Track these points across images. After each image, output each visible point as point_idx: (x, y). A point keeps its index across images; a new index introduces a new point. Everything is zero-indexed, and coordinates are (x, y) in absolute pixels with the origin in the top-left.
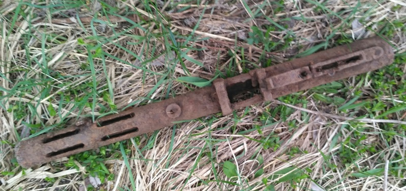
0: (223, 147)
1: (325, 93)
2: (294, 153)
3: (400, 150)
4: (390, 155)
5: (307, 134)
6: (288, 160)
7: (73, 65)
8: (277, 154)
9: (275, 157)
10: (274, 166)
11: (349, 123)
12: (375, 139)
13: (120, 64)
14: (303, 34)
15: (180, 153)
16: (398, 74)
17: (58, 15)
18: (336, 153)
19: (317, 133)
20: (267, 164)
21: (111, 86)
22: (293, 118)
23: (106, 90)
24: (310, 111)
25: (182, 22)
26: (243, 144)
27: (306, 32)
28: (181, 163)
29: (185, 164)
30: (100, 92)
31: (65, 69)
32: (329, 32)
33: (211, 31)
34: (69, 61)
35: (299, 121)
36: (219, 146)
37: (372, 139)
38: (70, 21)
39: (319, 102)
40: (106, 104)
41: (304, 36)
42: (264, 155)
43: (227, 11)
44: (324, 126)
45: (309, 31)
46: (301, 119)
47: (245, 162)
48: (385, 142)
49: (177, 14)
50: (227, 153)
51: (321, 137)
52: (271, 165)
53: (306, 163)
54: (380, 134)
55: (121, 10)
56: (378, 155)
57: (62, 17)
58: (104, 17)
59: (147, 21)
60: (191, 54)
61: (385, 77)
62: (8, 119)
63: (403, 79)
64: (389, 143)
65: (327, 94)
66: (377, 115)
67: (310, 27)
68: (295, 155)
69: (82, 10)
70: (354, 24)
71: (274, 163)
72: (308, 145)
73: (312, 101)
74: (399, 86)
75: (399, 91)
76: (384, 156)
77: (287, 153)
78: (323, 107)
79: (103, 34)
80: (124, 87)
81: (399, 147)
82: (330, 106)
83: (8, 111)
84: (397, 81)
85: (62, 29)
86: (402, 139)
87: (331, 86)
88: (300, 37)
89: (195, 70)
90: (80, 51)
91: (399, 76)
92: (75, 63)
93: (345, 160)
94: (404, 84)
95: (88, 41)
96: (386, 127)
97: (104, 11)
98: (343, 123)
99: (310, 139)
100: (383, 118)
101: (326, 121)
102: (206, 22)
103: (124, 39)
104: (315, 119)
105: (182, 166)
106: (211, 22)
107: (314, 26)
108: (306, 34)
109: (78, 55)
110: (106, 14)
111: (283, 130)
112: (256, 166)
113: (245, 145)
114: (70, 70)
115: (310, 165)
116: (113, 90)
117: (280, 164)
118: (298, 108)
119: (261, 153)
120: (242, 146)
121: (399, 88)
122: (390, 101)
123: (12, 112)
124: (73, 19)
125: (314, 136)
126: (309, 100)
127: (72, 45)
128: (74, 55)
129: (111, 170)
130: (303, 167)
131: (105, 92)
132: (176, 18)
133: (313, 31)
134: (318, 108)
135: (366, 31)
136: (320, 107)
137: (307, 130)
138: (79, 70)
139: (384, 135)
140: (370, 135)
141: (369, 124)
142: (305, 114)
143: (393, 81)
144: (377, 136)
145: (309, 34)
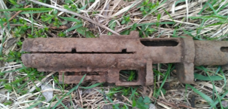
5: (115, 10)
19: (105, 9)
22: (123, 26)
24: (107, 28)
32: (73, 93)
41: (95, 96)
44: (99, 12)
51: (103, 4)
63: (19, 39)
66: (50, 12)
74: (24, 32)
75: (25, 29)
94: (20, 33)
96: (45, 0)
98: (82, 11)
99: (112, 5)
101: (95, 17)
111: (134, 17)
113: (173, 11)
118: (117, 33)
122: (35, 22)
125: (108, 7)
135: (40, 87)
136: (97, 31)
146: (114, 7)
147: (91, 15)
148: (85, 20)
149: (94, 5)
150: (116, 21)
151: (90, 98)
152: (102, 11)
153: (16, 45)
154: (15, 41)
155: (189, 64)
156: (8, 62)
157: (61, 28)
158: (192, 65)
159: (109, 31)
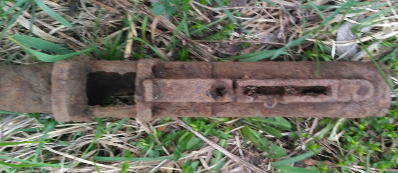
1: (261, 132)
14: (257, 25)
16: (390, 136)
22: (196, 157)
24: (228, 154)
27: (262, 23)
32: (298, 34)
35: (205, 164)
39: (249, 142)
41: (257, 29)
45: (268, 23)
46: (209, 164)
61: (366, 134)
63: (394, 145)
65: (264, 134)
67: (270, 18)
70: (342, 32)
73: (237, 138)
74: (385, 156)
78: (250, 153)
84: (383, 146)
87: (275, 123)
88: (250, 28)
89: (54, 30)
91: (389, 138)
94: (393, 154)
104: (233, 168)
107: (277, 17)
108: (263, 26)
118: (211, 143)
121: (385, 159)
126: (233, 134)
133: (274, 24)
134: (243, 152)
135: (359, 50)
136: (246, 151)
142: (219, 156)
143: (378, 144)
145: (265, 29)
150: (209, 168)
157: (314, 161)
159: (224, 147)
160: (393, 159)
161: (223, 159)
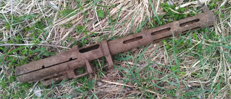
0: (106, 25)
2: (68, 25)
3: (13, 31)
4: (18, 27)
5: (62, 35)
6: (71, 21)
7: (187, 61)
8: (77, 24)
9: (78, 22)
10: (78, 17)
11: (40, 43)
12: (26, 35)
13: (163, 64)
14: (67, 88)
15: (127, 20)
17: (198, 88)
18: (46, 26)
19: (57, 36)
20: (82, 18)
21: (166, 52)
22: (70, 43)
23: (169, 50)
25: (132, 89)
26: (95, 27)
28: (126, 15)
29: (124, 14)
30: (172, 49)
31: (191, 59)
32: (53, 89)
33: (116, 85)
34: (189, 63)
35: (67, 42)
36: (107, 26)
37: (28, 35)
38: (191, 85)
40: (167, 43)
42: (84, 22)
43: (108, 97)
44: (53, 40)
47: (93, 18)
48: (21, 34)
49: (135, 93)
50: (103, 22)
51: (54, 34)
52: (79, 17)
53: (61, 20)
54: (24, 38)
55: (164, 93)
56: (24, 27)
57: (195, 87)
58: (173, 89)
59: (150, 88)
60: (126, 72)
62: (218, 31)
63: (13, 68)
64: (19, 33)
66: (25, 48)
67: (64, 91)
68: (68, 24)
69: (185, 92)
70: (40, 95)
71: (78, 19)
72: (61, 29)
74: (14, 64)
75: (14, 61)
76: (21, 27)
77: (72, 25)
78: (54, 50)
79: (173, 79)
80: (159, 52)
81: (13, 32)
82: (51, 51)
83: (219, 36)
85: (194, 80)
86: (12, 36)
88: (69, 86)
90: (184, 69)
92: (186, 63)
93: (41, 23)
95: (180, 75)
96: (21, 42)
97: (173, 92)
98: (43, 42)
99: (60, 33)
100: (22, 46)
101: (52, 43)
102: (119, 90)
103: (162, 77)
104: (58, 43)
105: (126, 14)
106: (116, 90)
109: (185, 67)
110: (172, 90)
111: (75, 36)
112: (87, 16)
113: (94, 27)
114: (188, 59)
115: (59, 19)
116: (164, 50)
117: (75, 19)
118: (68, 48)
119: (85, 23)
120: (95, 26)
122: (19, 56)
123: (216, 36)
124: (190, 86)
125: (58, 34)
127: (189, 72)
128: (187, 67)
129: (162, 9)
130: (63, 18)
131: (169, 49)
132: (135, 91)
133: (62, 90)
134: (57, 49)
135: (33, 92)
137: (62, 37)
138: (184, 60)
139: (22, 38)
140: (29, 37)
141: (30, 43)
142: (64, 45)
144: (25, 37)
145: (64, 88)
146: (61, 34)
147: (49, 42)
148: (47, 46)
149: (49, 36)
150: (65, 41)
151: (64, 89)
152: (55, 38)
153: (12, 72)
154: (11, 70)
155: (108, 56)
156: (11, 83)
157: (34, 54)
158: (110, 56)
159: (63, 48)
160: (12, 64)
161: (62, 45)
